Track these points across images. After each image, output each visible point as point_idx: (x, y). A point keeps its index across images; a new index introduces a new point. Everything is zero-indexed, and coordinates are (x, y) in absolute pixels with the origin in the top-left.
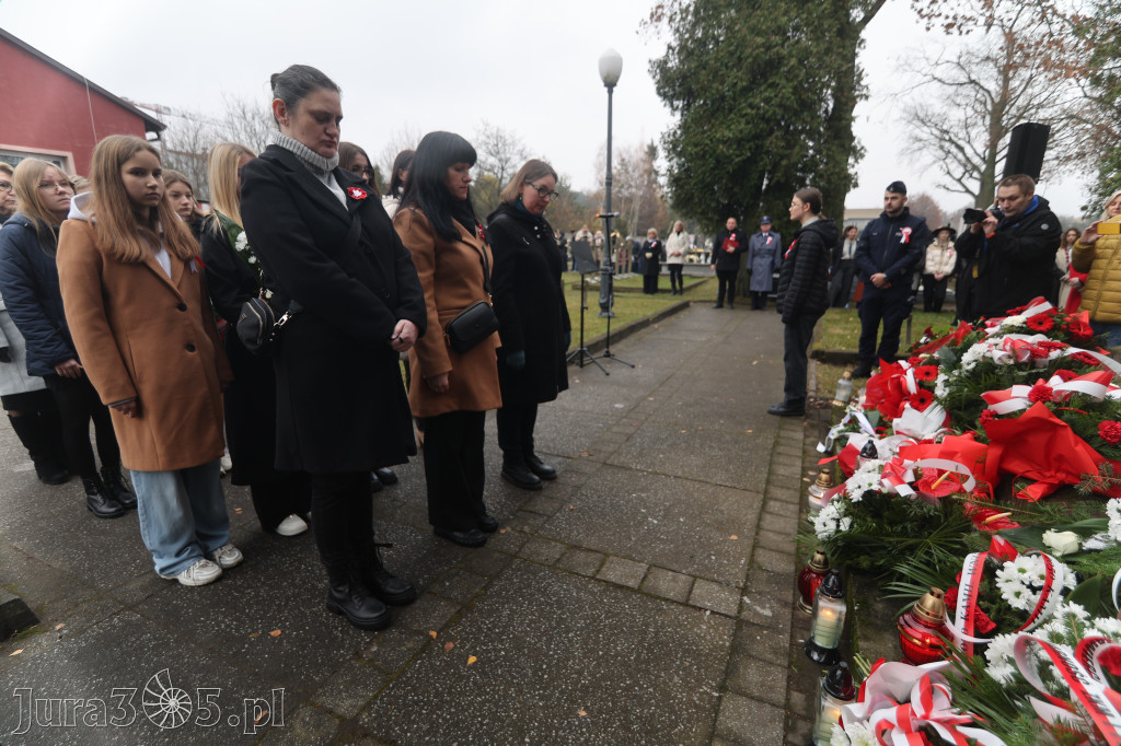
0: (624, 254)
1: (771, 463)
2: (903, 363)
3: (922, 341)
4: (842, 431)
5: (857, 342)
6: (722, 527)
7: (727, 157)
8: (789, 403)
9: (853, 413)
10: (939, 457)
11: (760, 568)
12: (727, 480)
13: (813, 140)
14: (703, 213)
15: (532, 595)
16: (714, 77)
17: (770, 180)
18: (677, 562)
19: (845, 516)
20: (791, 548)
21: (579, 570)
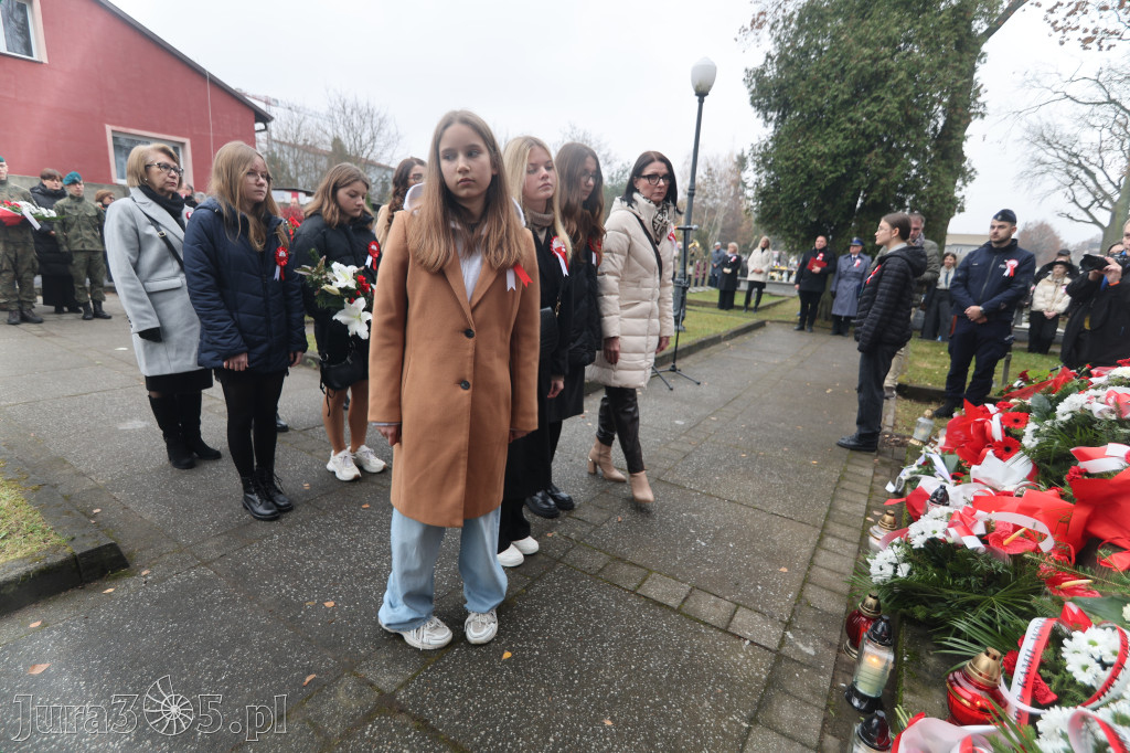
0: (702, 266)
1: (833, 498)
2: (990, 407)
3: (1016, 385)
4: (915, 473)
5: (945, 380)
6: (773, 558)
7: (820, 173)
8: (861, 437)
9: (929, 455)
10: (1018, 512)
11: (808, 604)
12: (784, 510)
13: (917, 159)
14: (788, 230)
15: (571, 601)
16: (813, 89)
17: (865, 199)
18: (721, 588)
19: (904, 562)
20: (845, 588)
21: (619, 582)
